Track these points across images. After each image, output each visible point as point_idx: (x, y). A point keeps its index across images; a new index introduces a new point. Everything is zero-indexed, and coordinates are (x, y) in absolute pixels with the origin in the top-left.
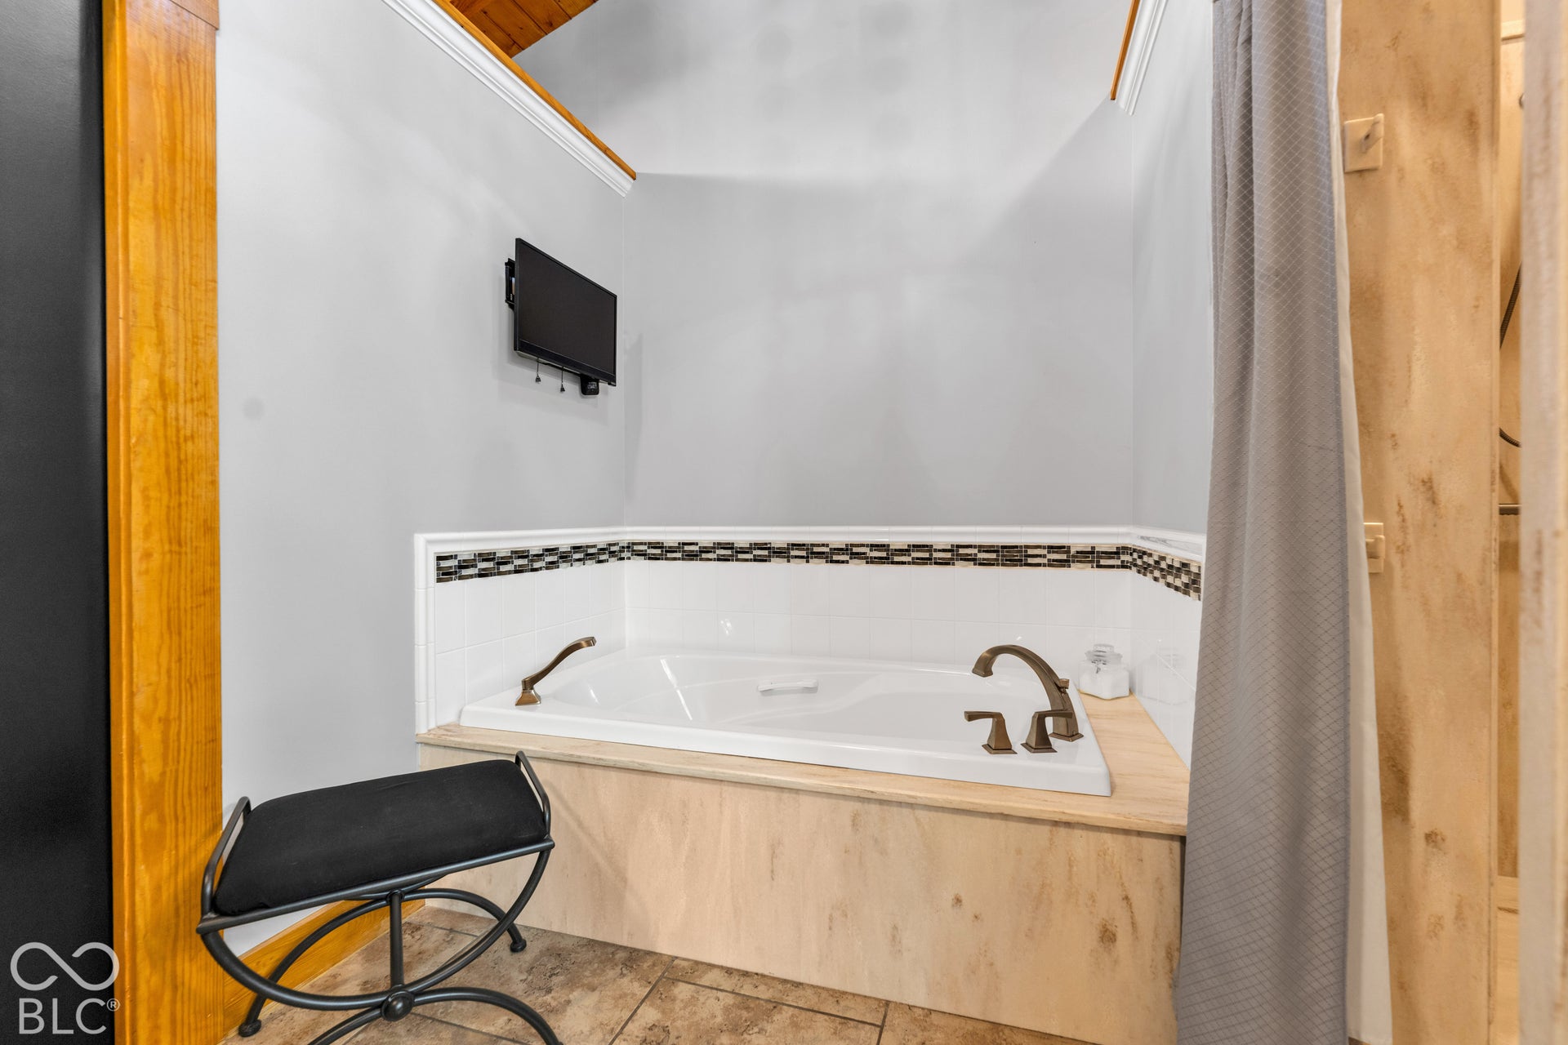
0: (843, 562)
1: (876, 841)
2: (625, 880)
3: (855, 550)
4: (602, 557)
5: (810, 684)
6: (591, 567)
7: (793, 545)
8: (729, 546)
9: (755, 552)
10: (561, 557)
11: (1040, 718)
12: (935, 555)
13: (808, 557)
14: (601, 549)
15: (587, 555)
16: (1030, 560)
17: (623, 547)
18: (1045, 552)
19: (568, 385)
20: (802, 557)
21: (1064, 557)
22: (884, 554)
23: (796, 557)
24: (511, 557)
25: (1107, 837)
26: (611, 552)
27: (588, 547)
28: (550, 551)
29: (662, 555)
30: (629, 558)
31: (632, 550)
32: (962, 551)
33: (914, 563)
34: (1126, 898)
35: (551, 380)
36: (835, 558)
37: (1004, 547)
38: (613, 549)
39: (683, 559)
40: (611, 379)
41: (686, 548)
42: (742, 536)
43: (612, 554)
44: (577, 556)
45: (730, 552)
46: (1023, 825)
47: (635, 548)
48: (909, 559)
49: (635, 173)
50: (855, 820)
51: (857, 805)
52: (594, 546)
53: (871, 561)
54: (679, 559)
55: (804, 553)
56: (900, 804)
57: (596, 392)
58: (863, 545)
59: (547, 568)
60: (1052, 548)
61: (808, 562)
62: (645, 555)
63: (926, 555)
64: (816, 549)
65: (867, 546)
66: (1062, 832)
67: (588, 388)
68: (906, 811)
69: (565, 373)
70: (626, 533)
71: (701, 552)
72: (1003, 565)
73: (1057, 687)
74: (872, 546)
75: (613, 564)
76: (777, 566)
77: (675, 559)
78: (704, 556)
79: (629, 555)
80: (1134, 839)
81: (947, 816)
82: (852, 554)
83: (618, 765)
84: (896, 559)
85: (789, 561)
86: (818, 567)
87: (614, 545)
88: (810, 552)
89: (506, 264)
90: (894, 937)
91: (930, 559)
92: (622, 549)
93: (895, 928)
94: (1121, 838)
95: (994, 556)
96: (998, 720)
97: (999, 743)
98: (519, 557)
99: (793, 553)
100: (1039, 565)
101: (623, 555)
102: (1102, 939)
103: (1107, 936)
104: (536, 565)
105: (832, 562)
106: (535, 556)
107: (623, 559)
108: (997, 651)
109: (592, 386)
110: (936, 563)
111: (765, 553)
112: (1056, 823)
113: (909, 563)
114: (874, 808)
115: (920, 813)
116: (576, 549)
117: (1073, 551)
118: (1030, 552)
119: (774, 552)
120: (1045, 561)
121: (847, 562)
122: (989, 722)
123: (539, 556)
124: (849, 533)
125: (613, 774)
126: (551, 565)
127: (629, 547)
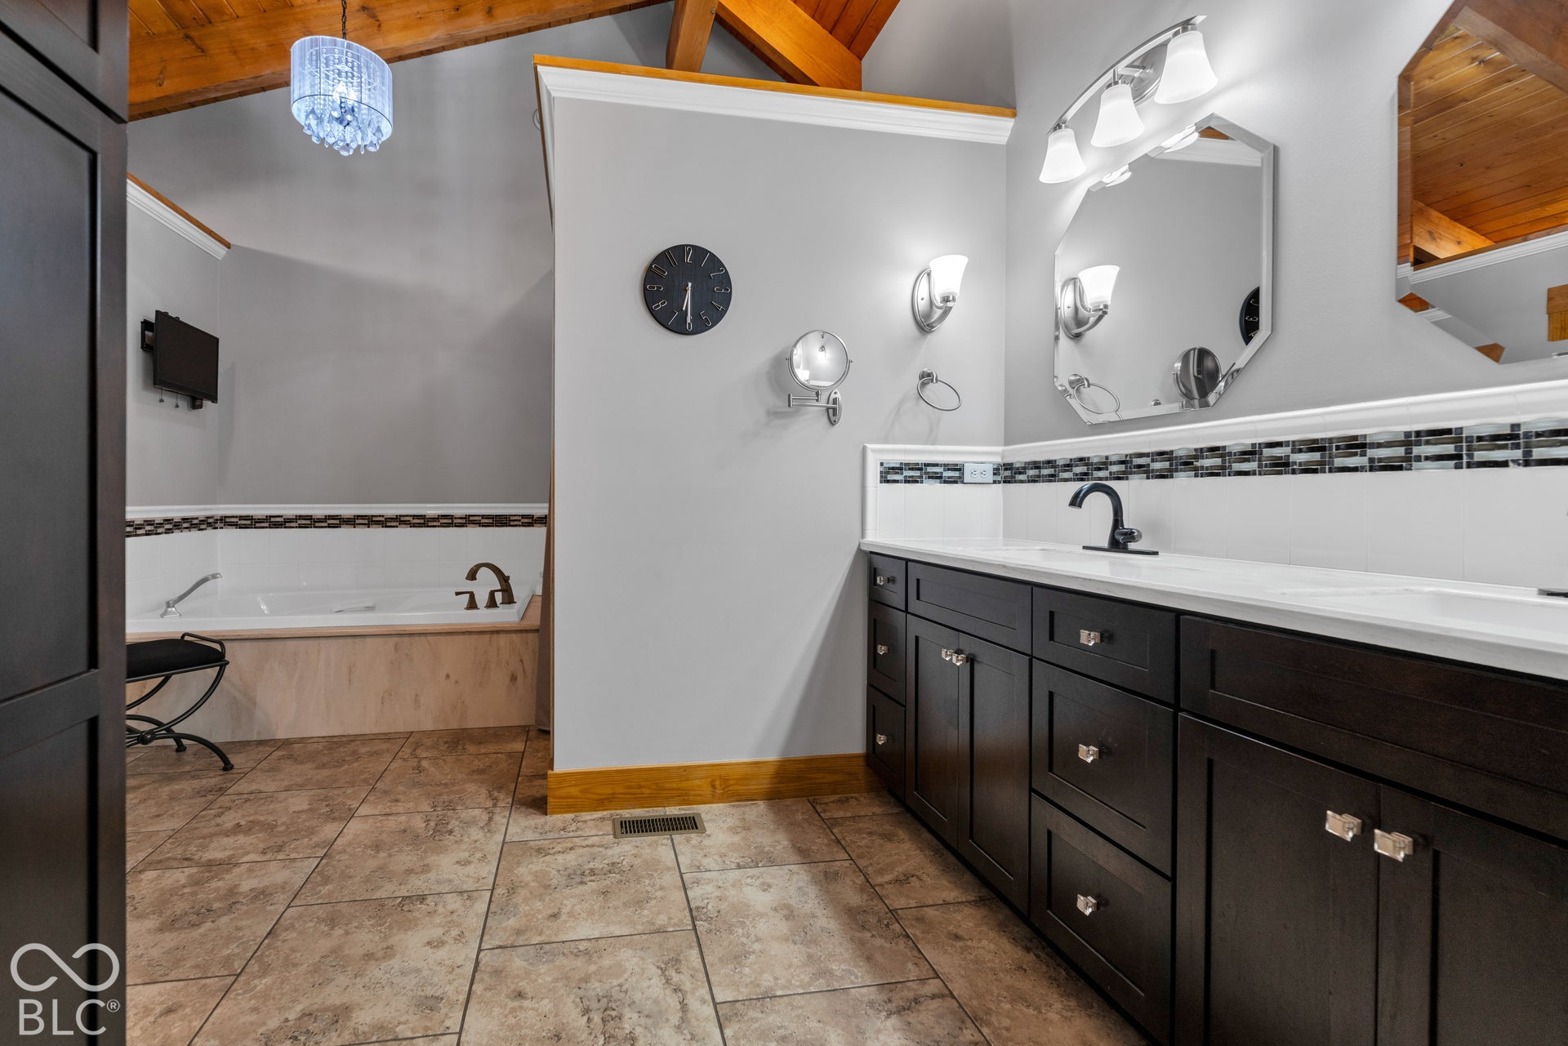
0: (394, 527)
1: (407, 655)
2: (255, 703)
3: (402, 519)
4: (203, 527)
5: (370, 605)
6: (195, 533)
7: (358, 516)
8: (309, 518)
9: (329, 522)
10: (175, 526)
11: (492, 594)
12: (455, 521)
13: (369, 524)
14: (201, 521)
15: (192, 524)
16: (512, 523)
17: (217, 520)
18: (520, 518)
19: (180, 403)
20: (365, 524)
21: (530, 521)
22: (422, 521)
23: (360, 524)
24: (143, 525)
25: (513, 636)
26: (208, 523)
27: (192, 519)
28: (168, 521)
29: (251, 525)
30: (222, 528)
31: (225, 522)
32: (471, 518)
33: (442, 526)
34: (521, 661)
35: (170, 400)
36: (388, 524)
37: (496, 516)
38: (210, 520)
39: (270, 528)
40: (214, 399)
41: (272, 520)
42: (319, 510)
43: (209, 525)
44: (185, 525)
45: (310, 522)
46: (477, 636)
47: (227, 520)
48: (439, 524)
49: (229, 244)
50: (396, 648)
51: (396, 639)
52: (197, 518)
53: (414, 526)
54: (267, 527)
55: (366, 522)
56: (420, 634)
57: (201, 407)
58: (408, 516)
59: (166, 533)
60: (523, 516)
61: (369, 527)
62: (236, 525)
63: (450, 521)
64: (374, 519)
65: (411, 516)
66: (495, 636)
67: (195, 405)
68: (423, 638)
69: (179, 395)
70: (219, 509)
71: (285, 522)
72: (496, 526)
73: (504, 579)
74: (414, 516)
75: (210, 532)
76: (345, 531)
77: (263, 527)
78: (287, 525)
79: (222, 525)
80: (524, 634)
81: (442, 638)
82: (400, 521)
83: (252, 637)
84: (430, 524)
85: (355, 527)
86: (377, 532)
87: (211, 518)
88: (370, 521)
89: (142, 323)
90: (416, 700)
91: (452, 523)
92: (216, 521)
93: (417, 695)
94: (519, 635)
95: (491, 521)
96: (472, 595)
97: (472, 605)
98: (149, 525)
99: (357, 521)
100: (516, 526)
101: (217, 525)
102: (511, 680)
103: (514, 678)
104: (160, 530)
105: (386, 527)
106: (157, 524)
107: (217, 528)
108: (479, 566)
109: (198, 403)
110: (456, 526)
111: (338, 522)
112: (492, 632)
113: (439, 526)
114: (406, 639)
115: (430, 638)
116: (185, 520)
117: (535, 517)
118: (512, 518)
119: (344, 521)
120: (520, 523)
121: (397, 527)
122: (468, 595)
123: (161, 525)
124: (398, 508)
125: (247, 644)
126: (168, 531)
127: (221, 520)
